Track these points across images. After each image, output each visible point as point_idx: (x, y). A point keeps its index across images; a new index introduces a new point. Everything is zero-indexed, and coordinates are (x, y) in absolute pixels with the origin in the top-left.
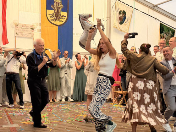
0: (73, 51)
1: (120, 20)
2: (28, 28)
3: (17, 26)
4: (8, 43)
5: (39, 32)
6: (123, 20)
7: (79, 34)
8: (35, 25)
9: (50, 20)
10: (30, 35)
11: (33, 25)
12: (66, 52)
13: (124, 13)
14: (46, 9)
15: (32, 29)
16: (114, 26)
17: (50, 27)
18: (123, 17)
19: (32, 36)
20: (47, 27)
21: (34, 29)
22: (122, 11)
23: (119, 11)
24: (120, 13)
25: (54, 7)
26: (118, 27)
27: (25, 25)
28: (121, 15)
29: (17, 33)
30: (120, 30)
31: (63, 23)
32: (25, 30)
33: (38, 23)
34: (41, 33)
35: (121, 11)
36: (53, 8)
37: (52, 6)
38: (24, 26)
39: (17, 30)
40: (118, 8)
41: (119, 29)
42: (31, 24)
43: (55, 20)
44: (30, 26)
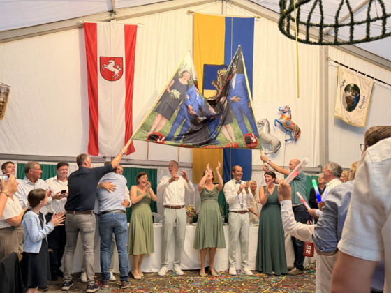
0: (253, 164)
1: (347, 102)
4: (135, 151)
6: (353, 103)
12: (239, 168)
13: (356, 88)
14: (203, 89)
16: (336, 115)
18: (354, 97)
22: (352, 85)
23: (346, 85)
24: (347, 89)
25: (216, 84)
26: (344, 117)
28: (349, 94)
35: (349, 85)
36: (216, 86)
37: (213, 83)
40: (342, 81)
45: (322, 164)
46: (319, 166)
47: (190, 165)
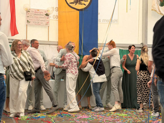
0: (98, 43)
2: (41, 14)
3: (28, 11)
4: (18, 33)
5: (55, 19)
7: (106, 20)
8: (51, 10)
9: (69, 3)
10: (44, 23)
11: (48, 11)
15: (47, 15)
16: (152, 9)
17: (69, 12)
19: (47, 24)
20: (65, 12)
21: (50, 15)
26: (158, 10)
27: (38, 10)
29: (28, 21)
30: (161, 13)
31: (86, 6)
32: (38, 16)
33: (53, 7)
34: (58, 20)
38: (37, 12)
39: (28, 17)
41: (159, 12)
42: (46, 9)
43: (76, 3)
44: (44, 12)
45: (143, 42)
46: (141, 44)
47: (57, 43)
